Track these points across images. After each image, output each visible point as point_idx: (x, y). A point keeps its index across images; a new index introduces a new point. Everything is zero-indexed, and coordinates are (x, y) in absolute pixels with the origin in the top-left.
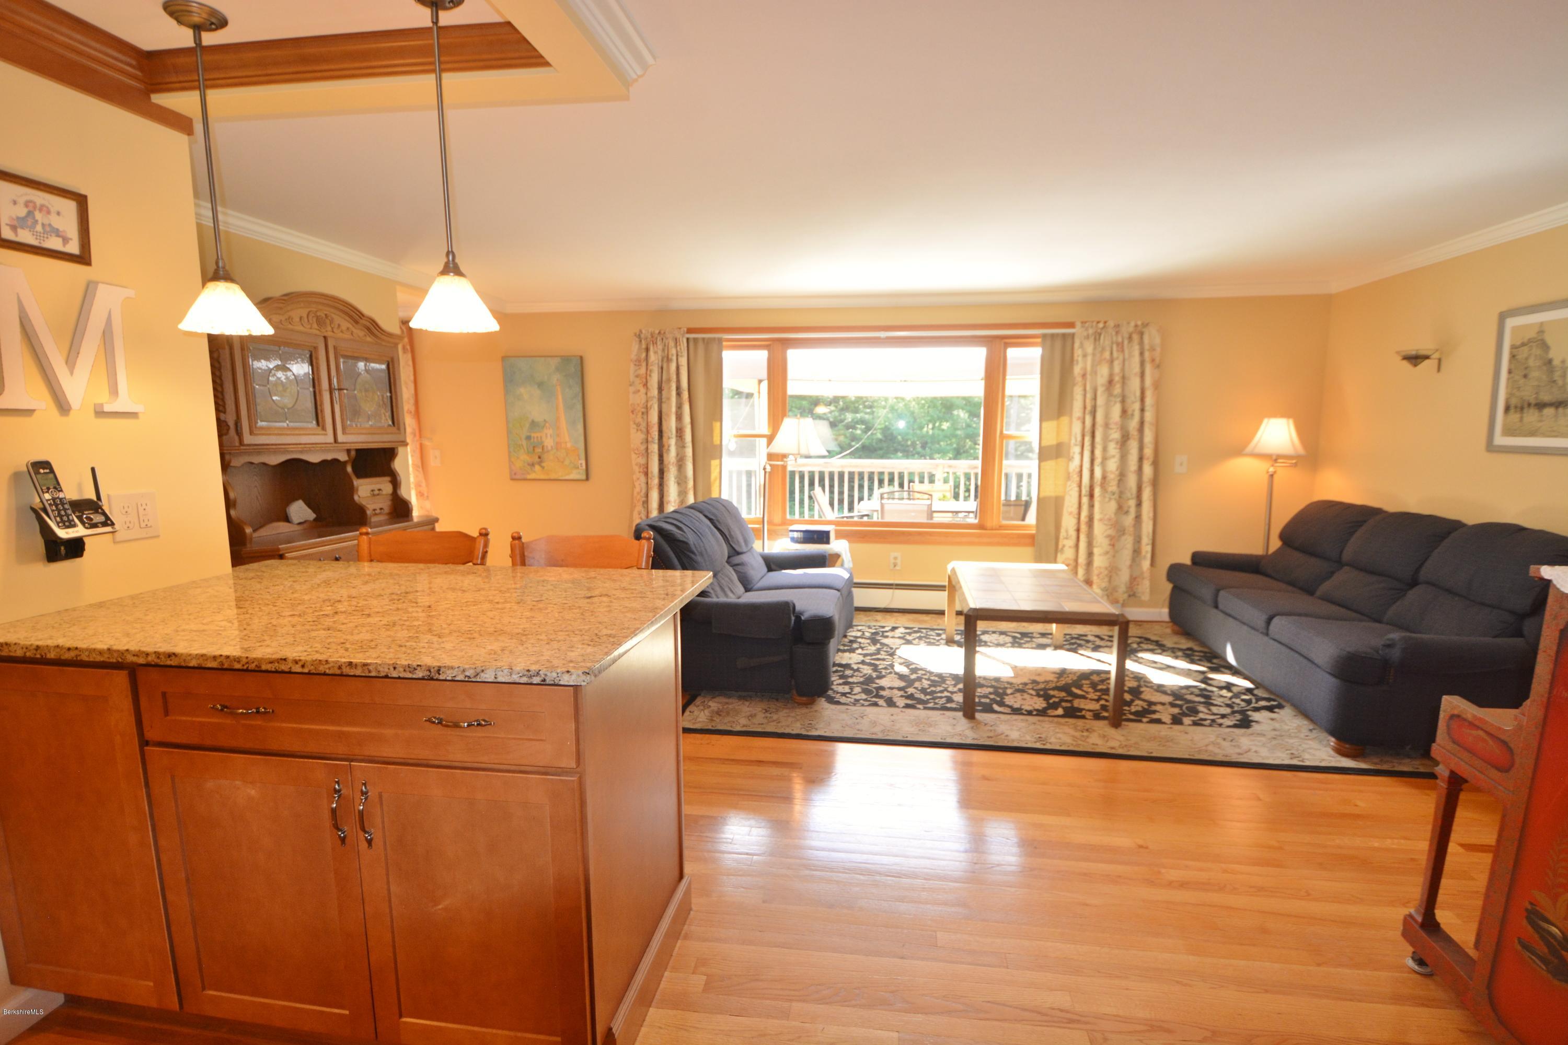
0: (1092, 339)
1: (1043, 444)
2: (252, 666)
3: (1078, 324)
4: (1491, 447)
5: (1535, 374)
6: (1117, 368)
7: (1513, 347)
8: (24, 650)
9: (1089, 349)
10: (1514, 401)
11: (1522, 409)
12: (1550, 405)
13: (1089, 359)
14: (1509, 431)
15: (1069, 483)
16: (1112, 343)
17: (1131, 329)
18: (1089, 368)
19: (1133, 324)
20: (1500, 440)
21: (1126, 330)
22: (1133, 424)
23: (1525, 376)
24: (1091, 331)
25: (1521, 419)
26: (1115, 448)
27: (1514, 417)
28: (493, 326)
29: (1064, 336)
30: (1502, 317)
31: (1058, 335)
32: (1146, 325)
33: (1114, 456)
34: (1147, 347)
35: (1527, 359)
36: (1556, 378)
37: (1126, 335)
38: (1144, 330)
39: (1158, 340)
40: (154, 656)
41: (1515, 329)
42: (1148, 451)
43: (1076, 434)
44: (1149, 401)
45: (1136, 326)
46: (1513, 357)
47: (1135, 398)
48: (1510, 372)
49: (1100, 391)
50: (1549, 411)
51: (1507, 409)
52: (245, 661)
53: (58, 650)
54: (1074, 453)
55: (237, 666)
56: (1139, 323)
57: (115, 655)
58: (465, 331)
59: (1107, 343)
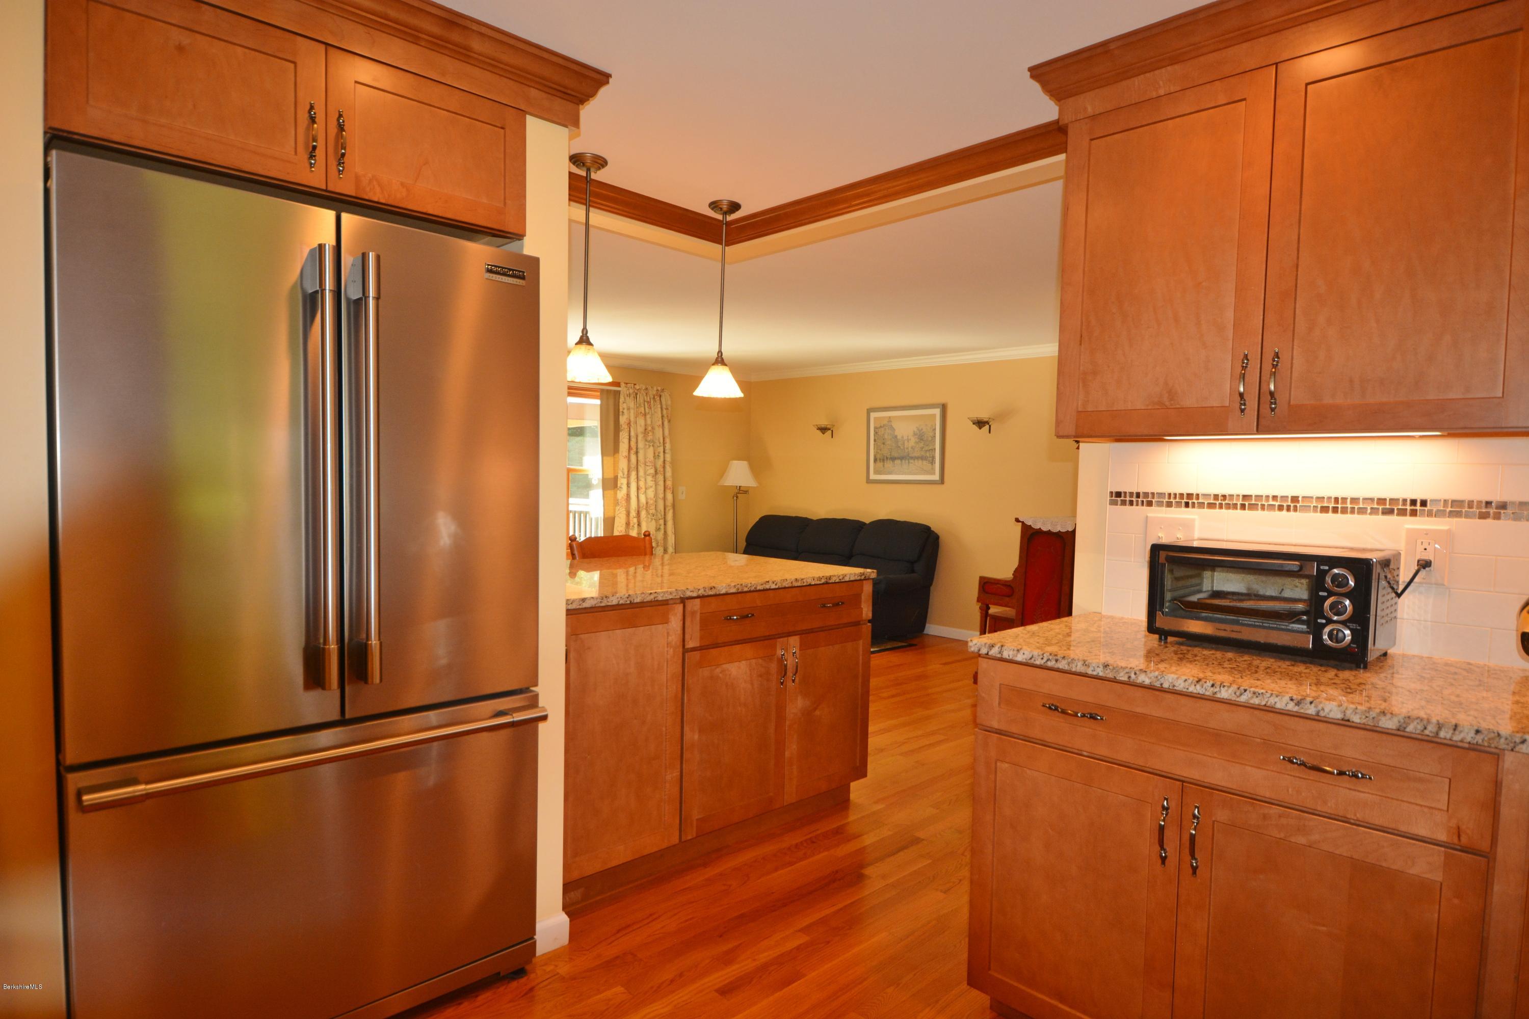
0: (632, 396)
1: (605, 477)
2: (753, 589)
3: (623, 385)
4: (869, 481)
5: (888, 442)
6: (649, 422)
7: (875, 428)
8: (619, 599)
9: (632, 405)
10: (878, 456)
11: (883, 460)
12: (898, 458)
13: (632, 411)
14: (877, 472)
15: (617, 508)
16: (644, 401)
17: (655, 392)
18: (632, 419)
19: (655, 389)
20: (873, 476)
21: (652, 392)
22: (660, 462)
23: (884, 444)
24: (631, 391)
25: (884, 466)
26: (652, 481)
27: (880, 464)
28: (740, 394)
29: (615, 391)
30: (869, 411)
31: (611, 390)
32: (663, 390)
33: (651, 487)
34: (664, 407)
35: (883, 435)
36: (899, 445)
37: (652, 397)
38: (662, 394)
39: (669, 402)
40: (702, 590)
41: (875, 419)
42: (669, 483)
43: (623, 469)
44: (668, 446)
45: (657, 390)
46: (876, 433)
47: (660, 443)
48: (875, 441)
49: (640, 437)
50: (898, 462)
51: (875, 460)
52: (749, 585)
53: (643, 595)
54: (622, 484)
55: (746, 589)
56: (659, 388)
57: (680, 593)
58: (727, 397)
59: (642, 401)
